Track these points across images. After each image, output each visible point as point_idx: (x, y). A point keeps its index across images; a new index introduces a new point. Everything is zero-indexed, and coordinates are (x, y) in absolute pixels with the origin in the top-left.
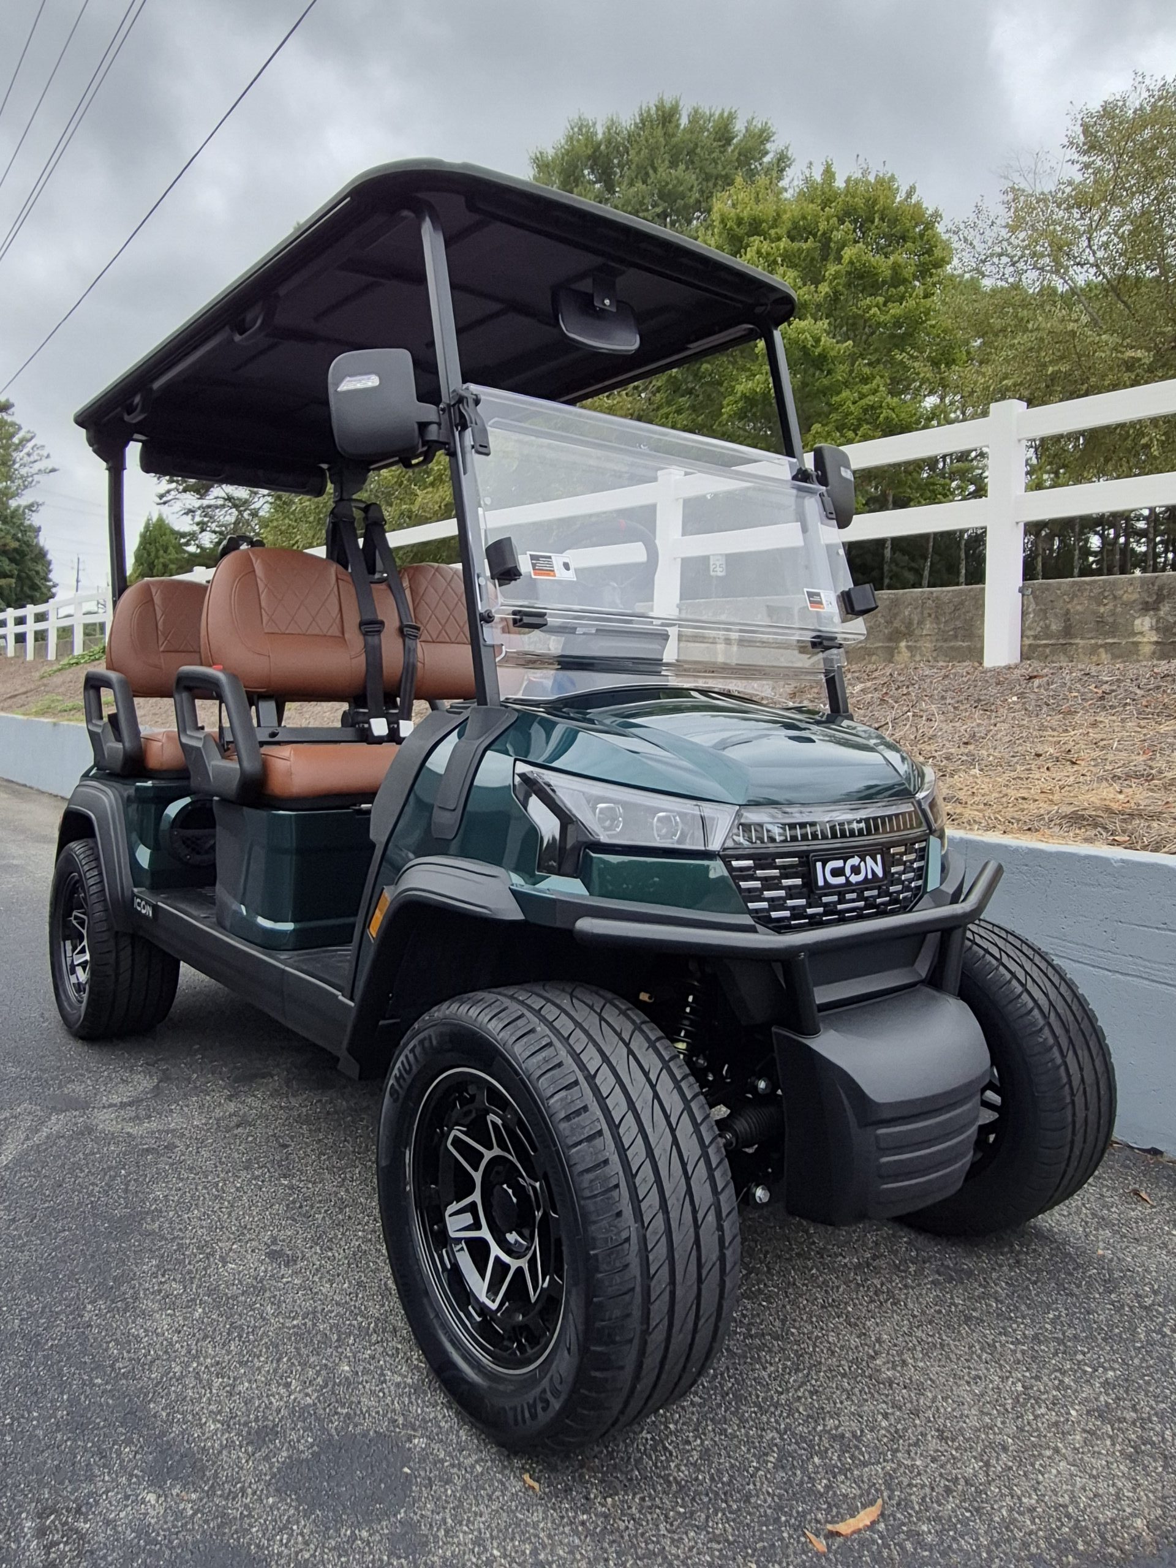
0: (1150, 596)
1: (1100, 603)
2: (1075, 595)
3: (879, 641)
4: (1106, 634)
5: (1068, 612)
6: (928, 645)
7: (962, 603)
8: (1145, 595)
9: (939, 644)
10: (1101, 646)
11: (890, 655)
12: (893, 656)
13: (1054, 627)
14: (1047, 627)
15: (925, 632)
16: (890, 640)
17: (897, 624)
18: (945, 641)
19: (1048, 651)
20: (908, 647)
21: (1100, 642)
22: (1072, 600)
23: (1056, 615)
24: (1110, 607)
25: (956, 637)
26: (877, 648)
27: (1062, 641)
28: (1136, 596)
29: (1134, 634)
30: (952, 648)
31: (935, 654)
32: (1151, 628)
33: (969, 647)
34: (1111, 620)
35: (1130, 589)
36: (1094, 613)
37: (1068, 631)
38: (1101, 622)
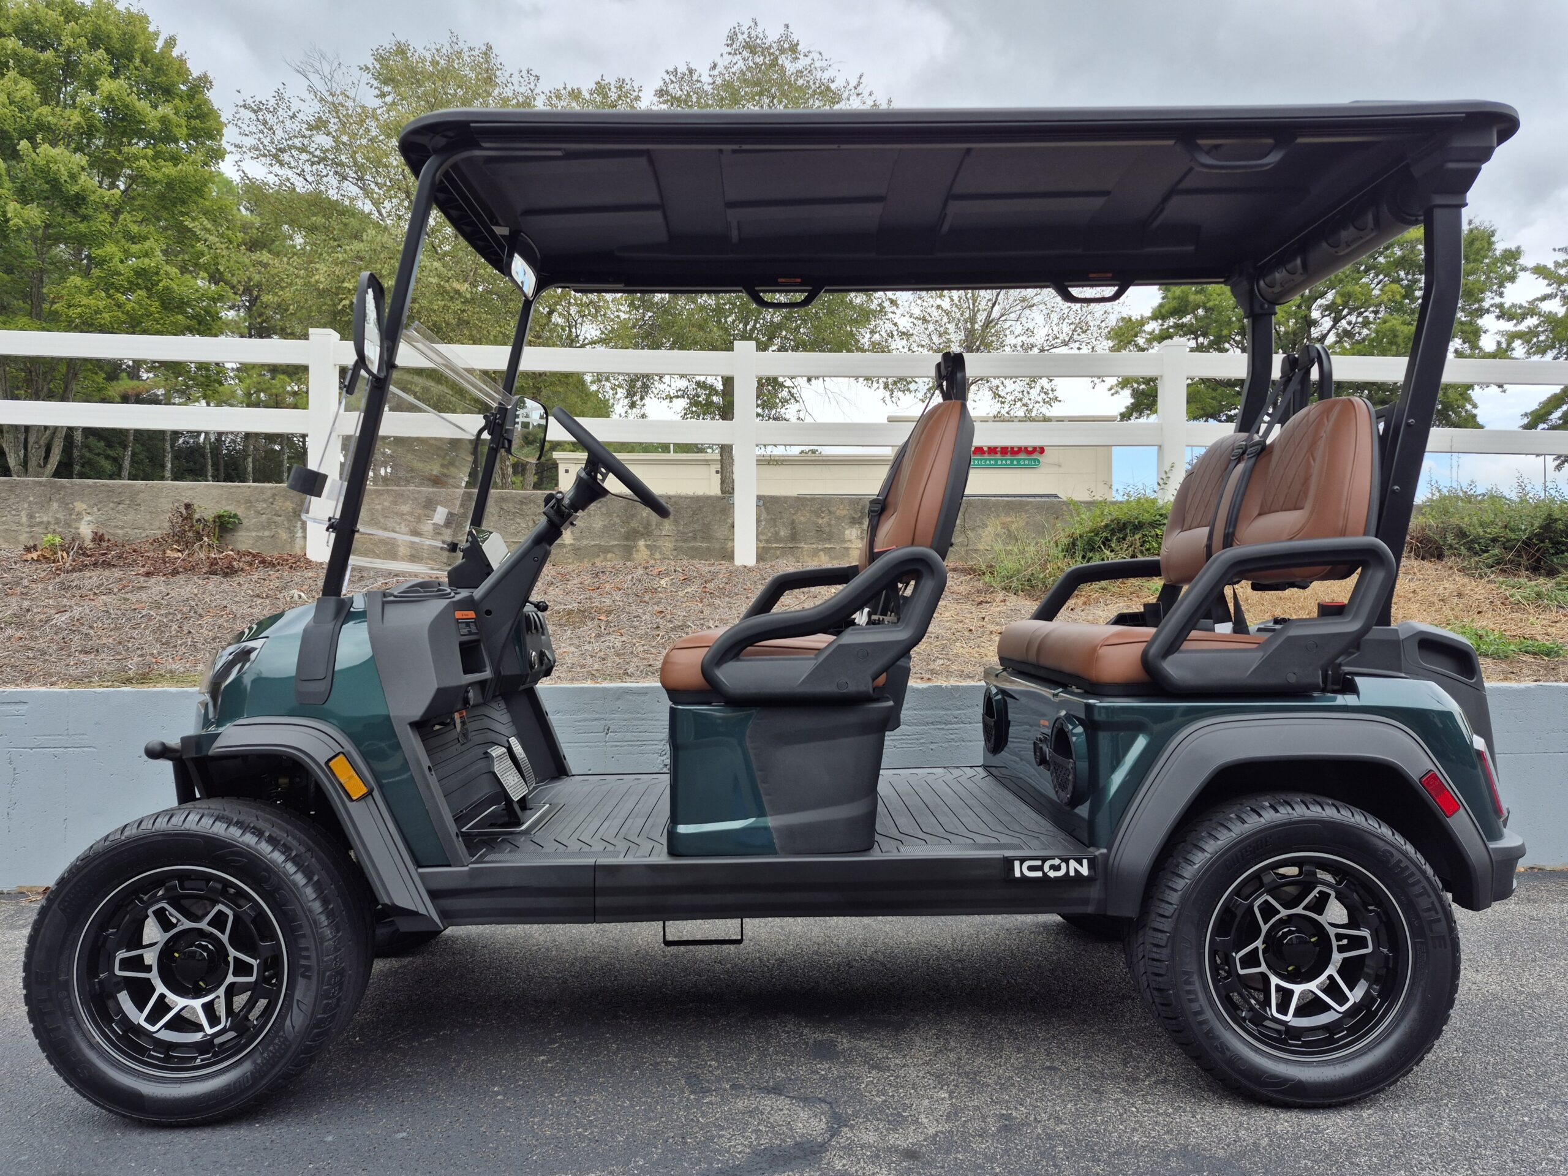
0: (856, 512)
1: (819, 516)
2: (799, 509)
3: (615, 539)
4: (824, 540)
5: (793, 522)
6: (668, 545)
7: (700, 509)
8: (852, 512)
9: (679, 544)
10: (822, 550)
11: (628, 552)
12: (631, 554)
13: (782, 533)
14: (777, 533)
15: (664, 533)
16: (627, 539)
17: (634, 524)
18: (685, 541)
19: (778, 552)
20: (647, 546)
21: (820, 547)
22: (796, 512)
23: (784, 523)
24: (826, 520)
25: (695, 539)
26: (613, 546)
27: (790, 545)
28: (845, 512)
29: (844, 541)
30: (692, 548)
31: (675, 553)
32: (857, 537)
33: (708, 548)
34: (827, 529)
35: (841, 507)
36: (815, 523)
37: (794, 537)
38: (819, 530)
